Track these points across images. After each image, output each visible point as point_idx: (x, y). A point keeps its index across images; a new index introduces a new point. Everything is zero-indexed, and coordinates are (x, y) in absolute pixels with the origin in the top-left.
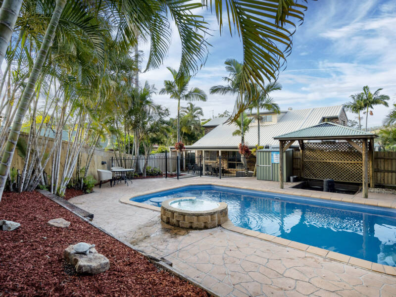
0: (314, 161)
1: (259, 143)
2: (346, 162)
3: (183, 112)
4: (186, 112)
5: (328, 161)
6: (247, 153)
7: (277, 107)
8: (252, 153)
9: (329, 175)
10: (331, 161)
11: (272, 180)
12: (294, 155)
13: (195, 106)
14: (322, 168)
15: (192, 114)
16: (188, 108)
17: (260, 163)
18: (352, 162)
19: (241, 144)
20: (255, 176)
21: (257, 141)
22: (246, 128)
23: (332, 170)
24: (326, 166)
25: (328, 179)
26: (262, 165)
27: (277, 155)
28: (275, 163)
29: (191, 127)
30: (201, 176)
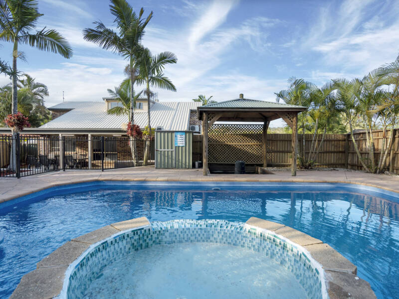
0: (215, 143)
2: (245, 144)
5: (229, 143)
9: (230, 158)
10: (231, 144)
11: (175, 168)
13: (35, 82)
14: (223, 151)
17: (159, 147)
18: (249, 144)
19: (130, 123)
21: (148, 121)
23: (233, 152)
24: (227, 149)
25: (240, 161)
26: (163, 150)
27: (182, 136)
28: (179, 147)
29: (31, 105)
30: (64, 171)
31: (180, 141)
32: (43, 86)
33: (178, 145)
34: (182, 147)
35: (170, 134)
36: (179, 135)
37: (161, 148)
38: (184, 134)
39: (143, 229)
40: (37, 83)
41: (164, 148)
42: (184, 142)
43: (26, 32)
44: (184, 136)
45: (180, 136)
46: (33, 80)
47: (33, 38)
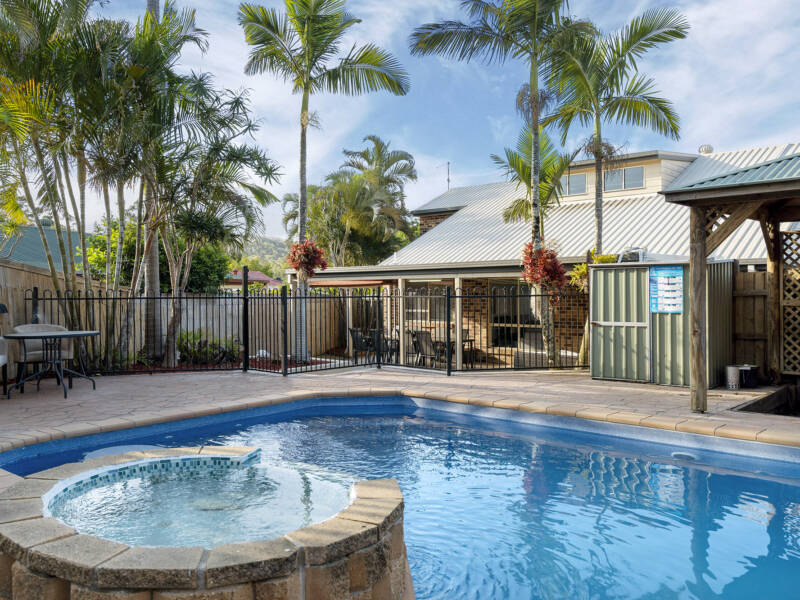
1: (599, 244)
3: (349, 169)
4: (360, 167)
6: (553, 278)
7: (666, 111)
8: (573, 281)
11: (652, 382)
12: (740, 286)
13: (390, 150)
15: (379, 173)
16: (364, 155)
17: (602, 317)
19: (530, 246)
20: (585, 366)
21: (594, 235)
22: (552, 191)
26: (612, 323)
27: (672, 280)
28: (662, 315)
29: (372, 210)
30: (379, 367)
31: (668, 295)
32: (406, 156)
33: (660, 309)
34: (674, 315)
35: (634, 275)
36: (661, 277)
37: (606, 318)
38: (681, 272)
39: (229, 459)
40: (394, 152)
41: (617, 319)
42: (680, 301)
43: (322, 67)
44: (679, 279)
45: (666, 281)
46: (386, 148)
47: (333, 75)
